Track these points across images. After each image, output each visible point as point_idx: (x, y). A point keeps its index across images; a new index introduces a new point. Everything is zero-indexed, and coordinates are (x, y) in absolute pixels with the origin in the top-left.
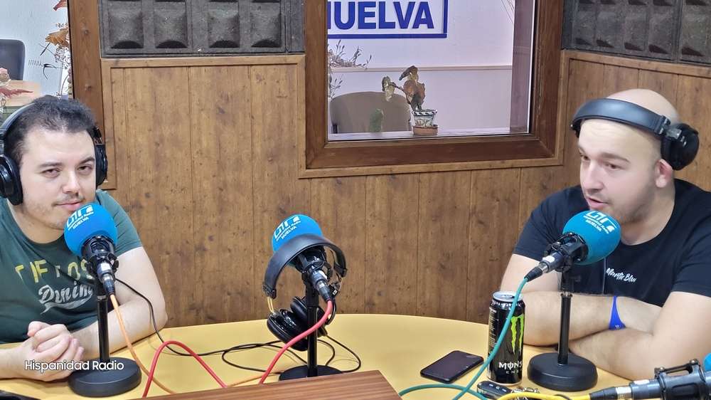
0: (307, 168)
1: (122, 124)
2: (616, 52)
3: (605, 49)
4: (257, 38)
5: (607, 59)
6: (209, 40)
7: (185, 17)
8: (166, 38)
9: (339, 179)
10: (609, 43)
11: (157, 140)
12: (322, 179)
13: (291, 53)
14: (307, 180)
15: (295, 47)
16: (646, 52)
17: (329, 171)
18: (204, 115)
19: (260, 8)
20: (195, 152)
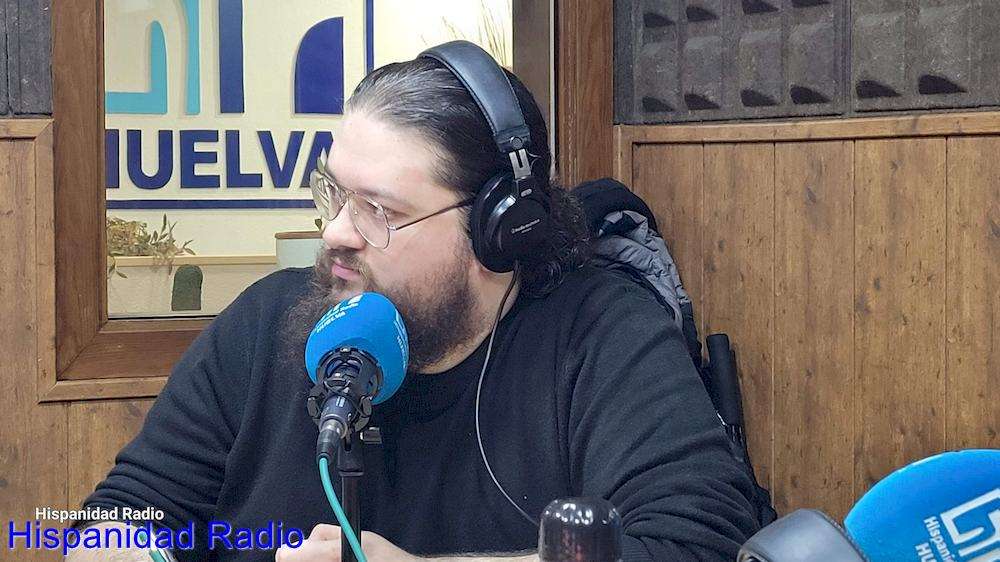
0: (58, 380)
2: (726, 117)
3: (702, 114)
5: (707, 131)
9: (134, 403)
10: (711, 98)
12: (96, 404)
13: (19, 114)
14: (59, 407)
15: (29, 102)
16: (787, 105)
17: (111, 385)
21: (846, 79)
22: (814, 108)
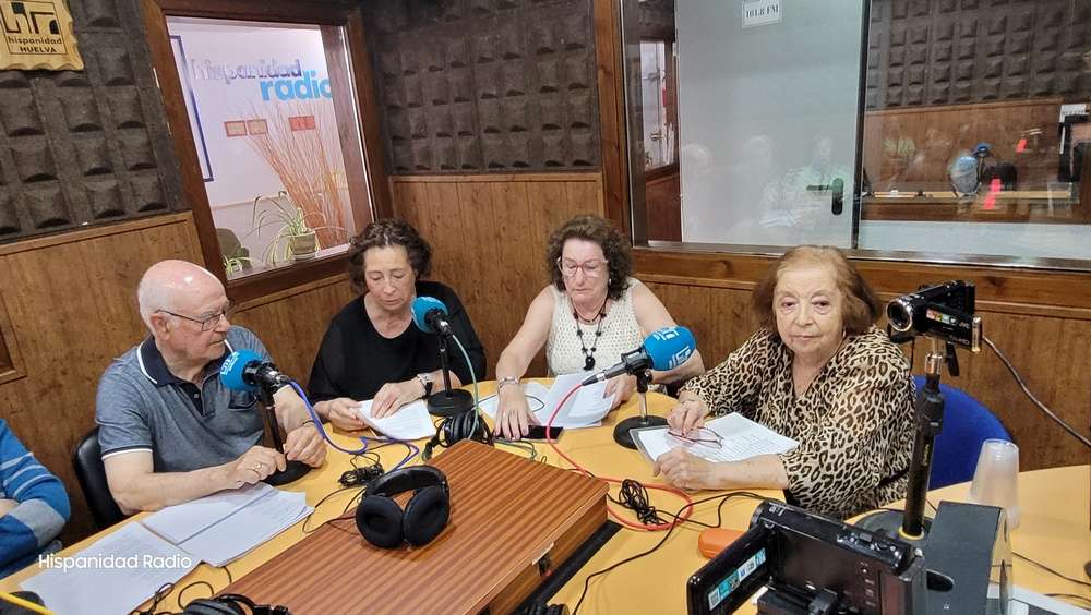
1: (17, 311)
2: (435, 173)
3: (423, 171)
4: (142, 203)
5: (428, 178)
6: (94, 211)
7: (61, 194)
8: (46, 217)
10: (428, 167)
11: (62, 318)
13: (178, 212)
15: (179, 206)
16: (460, 170)
18: (106, 284)
19: (137, 175)
20: (104, 319)
21: (482, 160)
22: (470, 170)
